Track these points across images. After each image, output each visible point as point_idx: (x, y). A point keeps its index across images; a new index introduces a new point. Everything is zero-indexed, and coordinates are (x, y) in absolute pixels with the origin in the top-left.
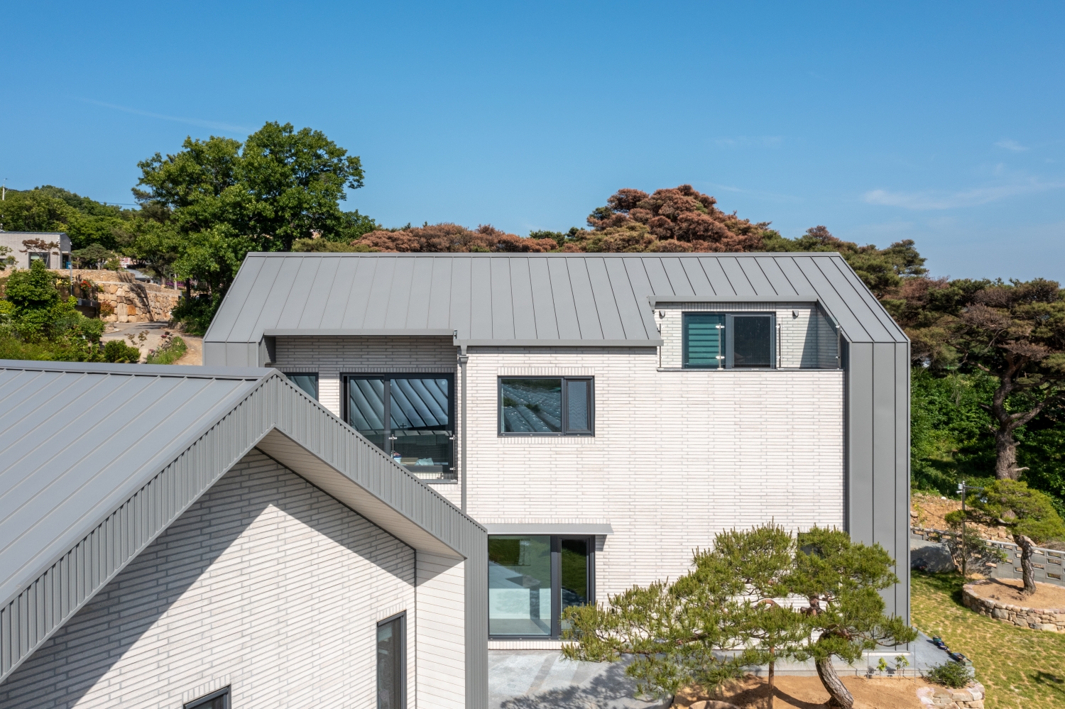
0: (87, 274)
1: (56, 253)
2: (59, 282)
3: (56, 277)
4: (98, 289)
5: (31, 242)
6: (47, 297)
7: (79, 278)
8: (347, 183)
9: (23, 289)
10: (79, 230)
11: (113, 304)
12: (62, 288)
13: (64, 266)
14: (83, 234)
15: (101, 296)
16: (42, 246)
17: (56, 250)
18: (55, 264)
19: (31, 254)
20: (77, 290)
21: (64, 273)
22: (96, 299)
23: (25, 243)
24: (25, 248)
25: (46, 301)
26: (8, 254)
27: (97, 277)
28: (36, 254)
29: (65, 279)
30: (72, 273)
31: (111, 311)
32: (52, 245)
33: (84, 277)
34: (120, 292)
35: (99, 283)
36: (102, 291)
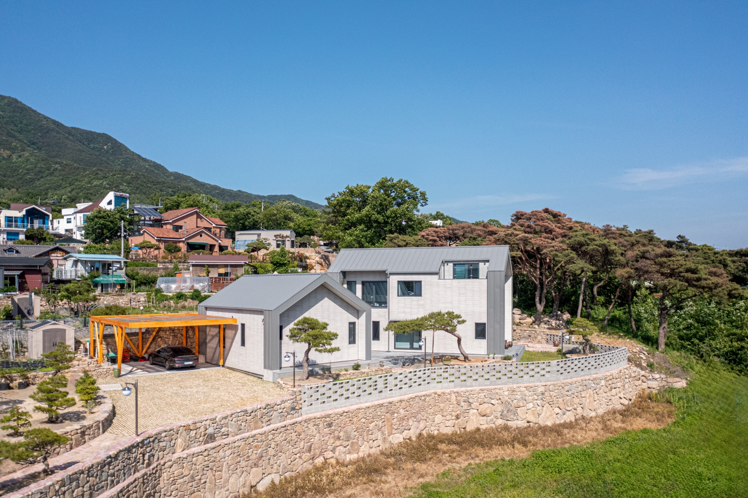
0: (302, 251)
1: (288, 241)
2: (290, 255)
3: (289, 252)
4: (307, 258)
5: (278, 235)
6: (286, 262)
7: (298, 253)
8: (420, 204)
9: (277, 258)
10: (299, 225)
11: (314, 264)
12: (291, 258)
13: (293, 246)
14: (301, 228)
15: (308, 261)
16: (283, 237)
17: (289, 239)
18: (288, 246)
19: (277, 241)
20: (298, 258)
21: (292, 250)
22: (306, 262)
23: (276, 236)
24: (275, 238)
25: (285, 264)
26: (268, 242)
27: (307, 252)
28: (280, 241)
29: (293, 253)
30: (296, 250)
31: (312, 268)
32: (287, 237)
33: (302, 252)
34: (317, 259)
35: (307, 254)
36: (309, 258)
